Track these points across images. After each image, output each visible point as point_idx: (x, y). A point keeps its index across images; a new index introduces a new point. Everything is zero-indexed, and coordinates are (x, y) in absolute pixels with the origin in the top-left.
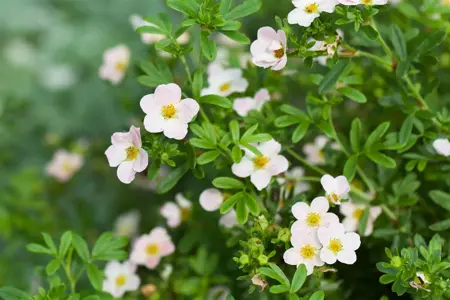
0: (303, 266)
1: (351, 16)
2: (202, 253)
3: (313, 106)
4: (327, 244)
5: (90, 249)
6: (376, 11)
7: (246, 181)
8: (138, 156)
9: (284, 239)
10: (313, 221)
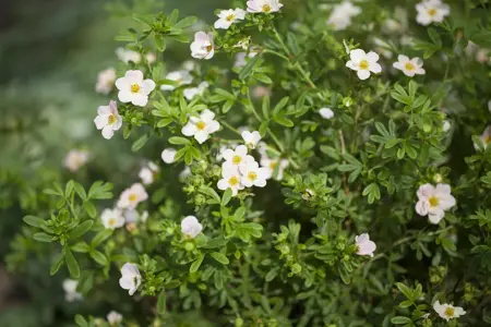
0: (229, 189)
1: (256, 20)
2: (169, 203)
3: (236, 89)
4: (246, 174)
5: (87, 192)
6: (273, 17)
7: (191, 138)
8: (116, 121)
9: (218, 174)
10: (237, 160)
